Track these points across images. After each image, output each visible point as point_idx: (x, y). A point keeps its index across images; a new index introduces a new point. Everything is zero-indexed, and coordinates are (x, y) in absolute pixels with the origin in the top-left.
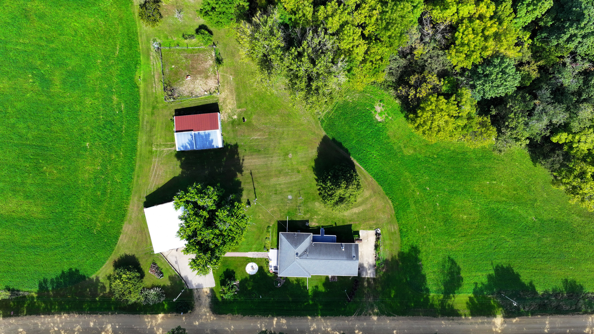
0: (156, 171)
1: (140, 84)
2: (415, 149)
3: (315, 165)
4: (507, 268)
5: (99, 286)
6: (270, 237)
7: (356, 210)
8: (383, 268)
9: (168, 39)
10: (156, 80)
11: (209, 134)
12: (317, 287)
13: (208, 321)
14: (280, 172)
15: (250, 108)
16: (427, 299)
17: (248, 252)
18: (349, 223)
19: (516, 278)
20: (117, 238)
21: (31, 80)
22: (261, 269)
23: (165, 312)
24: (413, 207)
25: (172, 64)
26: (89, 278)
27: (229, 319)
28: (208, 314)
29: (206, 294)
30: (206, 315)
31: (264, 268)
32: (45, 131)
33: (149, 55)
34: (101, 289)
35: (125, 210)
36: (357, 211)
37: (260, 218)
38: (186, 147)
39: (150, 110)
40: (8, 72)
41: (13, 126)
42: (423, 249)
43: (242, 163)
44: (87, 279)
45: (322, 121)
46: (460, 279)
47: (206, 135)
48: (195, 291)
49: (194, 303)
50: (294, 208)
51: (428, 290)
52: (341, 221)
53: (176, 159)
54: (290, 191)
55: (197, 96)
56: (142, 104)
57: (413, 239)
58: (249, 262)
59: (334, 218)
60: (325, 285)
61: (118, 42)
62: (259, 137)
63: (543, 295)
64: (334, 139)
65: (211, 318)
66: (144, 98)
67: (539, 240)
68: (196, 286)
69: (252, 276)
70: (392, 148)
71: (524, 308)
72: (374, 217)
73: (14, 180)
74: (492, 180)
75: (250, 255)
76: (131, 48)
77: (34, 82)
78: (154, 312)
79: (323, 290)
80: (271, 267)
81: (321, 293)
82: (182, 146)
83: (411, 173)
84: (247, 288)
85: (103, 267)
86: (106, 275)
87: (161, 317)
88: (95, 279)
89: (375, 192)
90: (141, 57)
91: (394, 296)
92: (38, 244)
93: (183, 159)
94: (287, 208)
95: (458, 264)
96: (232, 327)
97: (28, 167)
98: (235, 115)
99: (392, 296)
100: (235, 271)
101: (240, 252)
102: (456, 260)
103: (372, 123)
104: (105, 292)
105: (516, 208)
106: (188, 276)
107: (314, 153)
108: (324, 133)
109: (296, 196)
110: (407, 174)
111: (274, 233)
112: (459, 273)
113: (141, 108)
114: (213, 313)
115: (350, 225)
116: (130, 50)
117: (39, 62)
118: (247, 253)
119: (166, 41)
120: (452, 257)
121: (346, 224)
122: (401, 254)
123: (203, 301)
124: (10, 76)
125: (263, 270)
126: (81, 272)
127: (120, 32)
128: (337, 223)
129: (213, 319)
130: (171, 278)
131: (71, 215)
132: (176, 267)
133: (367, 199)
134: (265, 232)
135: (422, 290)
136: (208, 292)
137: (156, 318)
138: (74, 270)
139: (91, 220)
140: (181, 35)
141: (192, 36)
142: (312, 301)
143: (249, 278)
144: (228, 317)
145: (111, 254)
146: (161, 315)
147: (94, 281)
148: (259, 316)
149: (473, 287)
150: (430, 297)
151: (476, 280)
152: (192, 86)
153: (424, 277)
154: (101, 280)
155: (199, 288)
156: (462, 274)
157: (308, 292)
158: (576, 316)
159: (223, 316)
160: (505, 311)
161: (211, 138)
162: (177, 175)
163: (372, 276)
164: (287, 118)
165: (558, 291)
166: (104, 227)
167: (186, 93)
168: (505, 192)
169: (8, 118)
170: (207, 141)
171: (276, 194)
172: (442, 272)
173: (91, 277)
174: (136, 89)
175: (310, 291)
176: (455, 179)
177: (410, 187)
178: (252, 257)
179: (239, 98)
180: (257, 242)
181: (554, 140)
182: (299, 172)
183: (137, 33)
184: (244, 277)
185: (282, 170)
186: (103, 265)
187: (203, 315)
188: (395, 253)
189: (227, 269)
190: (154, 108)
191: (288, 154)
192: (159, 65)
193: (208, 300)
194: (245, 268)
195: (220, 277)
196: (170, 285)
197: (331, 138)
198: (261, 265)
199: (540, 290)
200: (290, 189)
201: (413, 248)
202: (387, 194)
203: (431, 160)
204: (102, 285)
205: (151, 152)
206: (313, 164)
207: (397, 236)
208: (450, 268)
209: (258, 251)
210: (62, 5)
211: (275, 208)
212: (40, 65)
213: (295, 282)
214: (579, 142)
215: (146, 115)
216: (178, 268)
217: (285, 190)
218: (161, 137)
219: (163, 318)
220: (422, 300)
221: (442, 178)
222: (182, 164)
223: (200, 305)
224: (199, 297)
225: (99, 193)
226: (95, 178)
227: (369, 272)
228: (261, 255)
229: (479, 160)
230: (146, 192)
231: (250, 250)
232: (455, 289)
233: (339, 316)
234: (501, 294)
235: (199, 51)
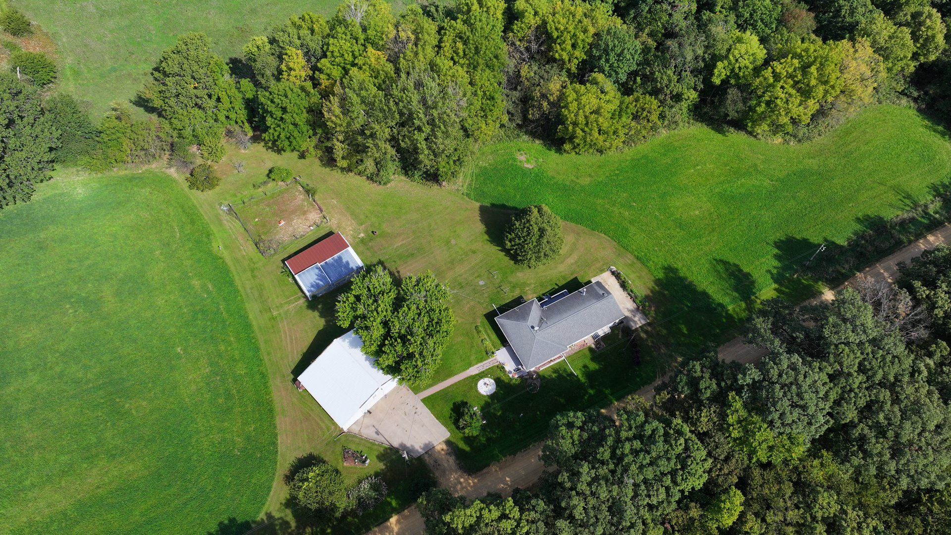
0: (290, 336)
1: (223, 253)
2: (590, 176)
3: (490, 236)
4: (787, 239)
5: (277, 525)
6: (486, 337)
7: (570, 261)
8: (650, 306)
9: (236, 196)
10: (241, 241)
11: (340, 258)
12: (585, 366)
13: (467, 489)
14: (452, 262)
15: (374, 220)
16: (729, 317)
17: (468, 368)
18: (572, 277)
19: (806, 244)
20: (274, 444)
21: (71, 311)
22: (498, 381)
23: (397, 511)
24: (633, 230)
25: (255, 218)
26: (254, 522)
27: (496, 470)
28: (462, 480)
29: (443, 452)
30: (461, 483)
31: (502, 379)
32: (111, 360)
33: (220, 221)
34: (281, 529)
35: (270, 403)
36: (572, 261)
37: (459, 322)
38: (317, 285)
39: (249, 274)
40: (34, 315)
41: (61, 375)
42: (679, 265)
43: (400, 276)
44: (253, 525)
45: (468, 195)
46: (747, 276)
47: (336, 261)
48: (426, 457)
49: (434, 474)
50: (495, 291)
51: (721, 305)
52: (561, 279)
53: (310, 311)
54: (478, 276)
55: (302, 236)
56: (235, 273)
57: (660, 259)
58: (478, 380)
59: (551, 280)
60: (593, 359)
61: (175, 224)
62: (404, 242)
63: (849, 245)
64: (493, 205)
65: (470, 483)
66: (235, 266)
67: (794, 198)
68: (423, 449)
69: (493, 396)
70: (565, 186)
71: (844, 268)
72: (597, 258)
73: (85, 443)
74: (695, 166)
75: (473, 371)
76: (193, 222)
77: (76, 311)
78: (381, 520)
79: (597, 367)
80: (510, 372)
81: (595, 372)
82: (312, 286)
83: (603, 199)
84: (495, 415)
85: (272, 493)
86: (281, 504)
87: (394, 522)
88: (265, 518)
89: (578, 234)
90: (211, 226)
91: (687, 330)
92: (154, 514)
93: (319, 306)
94: (486, 295)
95: (731, 262)
96: (507, 479)
97: (101, 416)
98: (360, 233)
99: (686, 332)
100: (465, 401)
101: (458, 373)
102: (724, 258)
103: (525, 173)
104: (290, 530)
105: (743, 180)
106: (404, 442)
107: (481, 227)
108: (478, 204)
109: (488, 278)
110: (600, 201)
111: (489, 332)
112: (740, 271)
113: (236, 277)
114: (469, 475)
115: (576, 278)
116: (193, 225)
117: (75, 287)
118: (468, 371)
119: (236, 199)
120: (718, 258)
121: (569, 280)
122: (658, 282)
123: (446, 465)
124: (37, 319)
125: (503, 381)
126: (240, 519)
127: (172, 214)
128: (557, 283)
129: (474, 483)
130: (381, 458)
131: (190, 448)
132: (380, 439)
133: (574, 244)
134: (476, 334)
135: (715, 309)
136: (445, 447)
137: (388, 527)
138: (226, 522)
139: (224, 439)
140: (251, 187)
141: (265, 183)
142: (592, 389)
143: (489, 400)
144: (494, 468)
145: (274, 469)
146: (393, 520)
147: (266, 522)
148: (536, 444)
149: (769, 276)
150: (731, 312)
151: (765, 268)
152: (291, 229)
153: (704, 294)
154: (276, 515)
155: (429, 449)
156: (746, 270)
157: (579, 379)
158: (904, 249)
159: (485, 471)
160: (826, 282)
161: (344, 261)
162: (321, 327)
163: (643, 322)
164: (425, 210)
165: (861, 233)
166: (248, 438)
167: (286, 239)
168: (717, 172)
169: (51, 368)
170: (341, 267)
171: (462, 287)
172: (721, 278)
173: (258, 519)
174: (221, 261)
175: (580, 376)
176: (655, 183)
177: (613, 212)
178: (477, 372)
179: (354, 216)
180: (474, 351)
181: (717, 81)
182: (474, 252)
183: (195, 206)
184: (483, 403)
185: (453, 260)
186: (270, 491)
187: (456, 484)
188: (651, 284)
189: (454, 404)
190: (252, 271)
191: (450, 242)
192: (238, 224)
193: (452, 460)
194: (477, 391)
195: (450, 417)
196: (384, 467)
197: (489, 205)
198: (496, 376)
199: (842, 242)
200: (476, 275)
201: (665, 269)
202: (593, 230)
203: (615, 178)
204: (280, 521)
205: (273, 318)
206: (486, 237)
207: (638, 265)
208: (727, 270)
209: (481, 361)
210: (86, 219)
211: (472, 303)
212: (78, 289)
213: (554, 375)
214: (737, 60)
215: (247, 282)
216: (383, 439)
217: (471, 278)
218: (277, 297)
219: (398, 521)
220: (724, 320)
221: (641, 188)
222: (320, 313)
223: (444, 471)
224: (436, 461)
225: (220, 401)
226: (208, 384)
227: (636, 319)
228: (488, 364)
229: (665, 155)
230: (290, 366)
231: (470, 365)
232: (752, 289)
233: (640, 388)
234: (805, 265)
235: (281, 192)
